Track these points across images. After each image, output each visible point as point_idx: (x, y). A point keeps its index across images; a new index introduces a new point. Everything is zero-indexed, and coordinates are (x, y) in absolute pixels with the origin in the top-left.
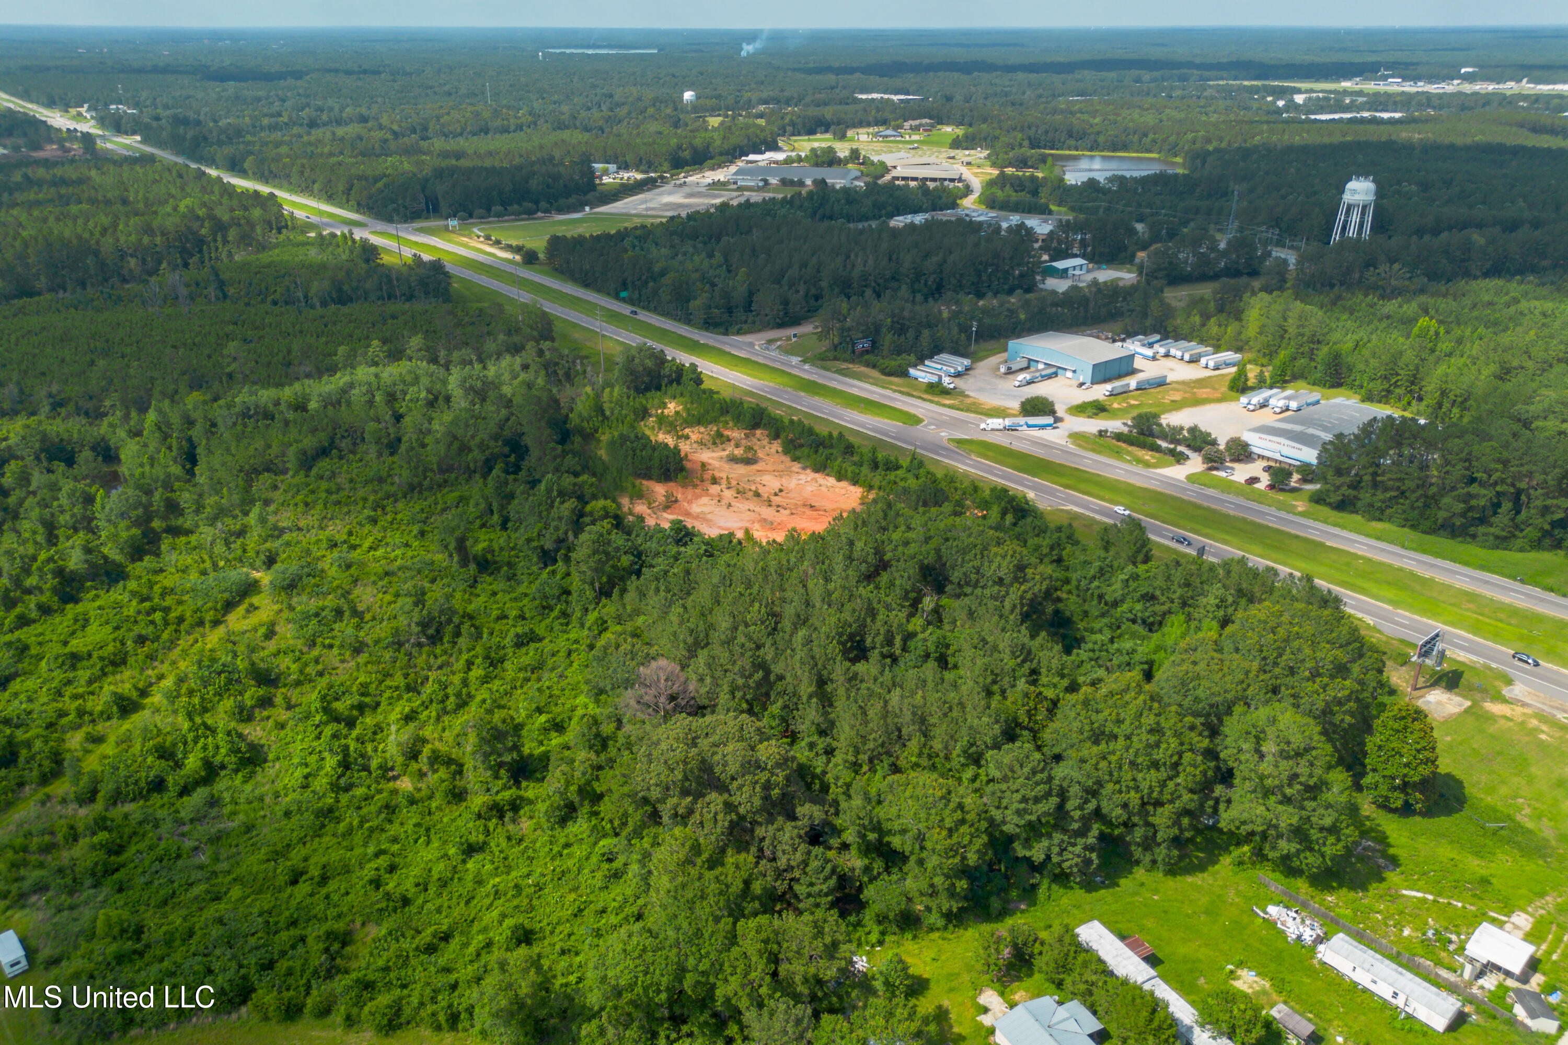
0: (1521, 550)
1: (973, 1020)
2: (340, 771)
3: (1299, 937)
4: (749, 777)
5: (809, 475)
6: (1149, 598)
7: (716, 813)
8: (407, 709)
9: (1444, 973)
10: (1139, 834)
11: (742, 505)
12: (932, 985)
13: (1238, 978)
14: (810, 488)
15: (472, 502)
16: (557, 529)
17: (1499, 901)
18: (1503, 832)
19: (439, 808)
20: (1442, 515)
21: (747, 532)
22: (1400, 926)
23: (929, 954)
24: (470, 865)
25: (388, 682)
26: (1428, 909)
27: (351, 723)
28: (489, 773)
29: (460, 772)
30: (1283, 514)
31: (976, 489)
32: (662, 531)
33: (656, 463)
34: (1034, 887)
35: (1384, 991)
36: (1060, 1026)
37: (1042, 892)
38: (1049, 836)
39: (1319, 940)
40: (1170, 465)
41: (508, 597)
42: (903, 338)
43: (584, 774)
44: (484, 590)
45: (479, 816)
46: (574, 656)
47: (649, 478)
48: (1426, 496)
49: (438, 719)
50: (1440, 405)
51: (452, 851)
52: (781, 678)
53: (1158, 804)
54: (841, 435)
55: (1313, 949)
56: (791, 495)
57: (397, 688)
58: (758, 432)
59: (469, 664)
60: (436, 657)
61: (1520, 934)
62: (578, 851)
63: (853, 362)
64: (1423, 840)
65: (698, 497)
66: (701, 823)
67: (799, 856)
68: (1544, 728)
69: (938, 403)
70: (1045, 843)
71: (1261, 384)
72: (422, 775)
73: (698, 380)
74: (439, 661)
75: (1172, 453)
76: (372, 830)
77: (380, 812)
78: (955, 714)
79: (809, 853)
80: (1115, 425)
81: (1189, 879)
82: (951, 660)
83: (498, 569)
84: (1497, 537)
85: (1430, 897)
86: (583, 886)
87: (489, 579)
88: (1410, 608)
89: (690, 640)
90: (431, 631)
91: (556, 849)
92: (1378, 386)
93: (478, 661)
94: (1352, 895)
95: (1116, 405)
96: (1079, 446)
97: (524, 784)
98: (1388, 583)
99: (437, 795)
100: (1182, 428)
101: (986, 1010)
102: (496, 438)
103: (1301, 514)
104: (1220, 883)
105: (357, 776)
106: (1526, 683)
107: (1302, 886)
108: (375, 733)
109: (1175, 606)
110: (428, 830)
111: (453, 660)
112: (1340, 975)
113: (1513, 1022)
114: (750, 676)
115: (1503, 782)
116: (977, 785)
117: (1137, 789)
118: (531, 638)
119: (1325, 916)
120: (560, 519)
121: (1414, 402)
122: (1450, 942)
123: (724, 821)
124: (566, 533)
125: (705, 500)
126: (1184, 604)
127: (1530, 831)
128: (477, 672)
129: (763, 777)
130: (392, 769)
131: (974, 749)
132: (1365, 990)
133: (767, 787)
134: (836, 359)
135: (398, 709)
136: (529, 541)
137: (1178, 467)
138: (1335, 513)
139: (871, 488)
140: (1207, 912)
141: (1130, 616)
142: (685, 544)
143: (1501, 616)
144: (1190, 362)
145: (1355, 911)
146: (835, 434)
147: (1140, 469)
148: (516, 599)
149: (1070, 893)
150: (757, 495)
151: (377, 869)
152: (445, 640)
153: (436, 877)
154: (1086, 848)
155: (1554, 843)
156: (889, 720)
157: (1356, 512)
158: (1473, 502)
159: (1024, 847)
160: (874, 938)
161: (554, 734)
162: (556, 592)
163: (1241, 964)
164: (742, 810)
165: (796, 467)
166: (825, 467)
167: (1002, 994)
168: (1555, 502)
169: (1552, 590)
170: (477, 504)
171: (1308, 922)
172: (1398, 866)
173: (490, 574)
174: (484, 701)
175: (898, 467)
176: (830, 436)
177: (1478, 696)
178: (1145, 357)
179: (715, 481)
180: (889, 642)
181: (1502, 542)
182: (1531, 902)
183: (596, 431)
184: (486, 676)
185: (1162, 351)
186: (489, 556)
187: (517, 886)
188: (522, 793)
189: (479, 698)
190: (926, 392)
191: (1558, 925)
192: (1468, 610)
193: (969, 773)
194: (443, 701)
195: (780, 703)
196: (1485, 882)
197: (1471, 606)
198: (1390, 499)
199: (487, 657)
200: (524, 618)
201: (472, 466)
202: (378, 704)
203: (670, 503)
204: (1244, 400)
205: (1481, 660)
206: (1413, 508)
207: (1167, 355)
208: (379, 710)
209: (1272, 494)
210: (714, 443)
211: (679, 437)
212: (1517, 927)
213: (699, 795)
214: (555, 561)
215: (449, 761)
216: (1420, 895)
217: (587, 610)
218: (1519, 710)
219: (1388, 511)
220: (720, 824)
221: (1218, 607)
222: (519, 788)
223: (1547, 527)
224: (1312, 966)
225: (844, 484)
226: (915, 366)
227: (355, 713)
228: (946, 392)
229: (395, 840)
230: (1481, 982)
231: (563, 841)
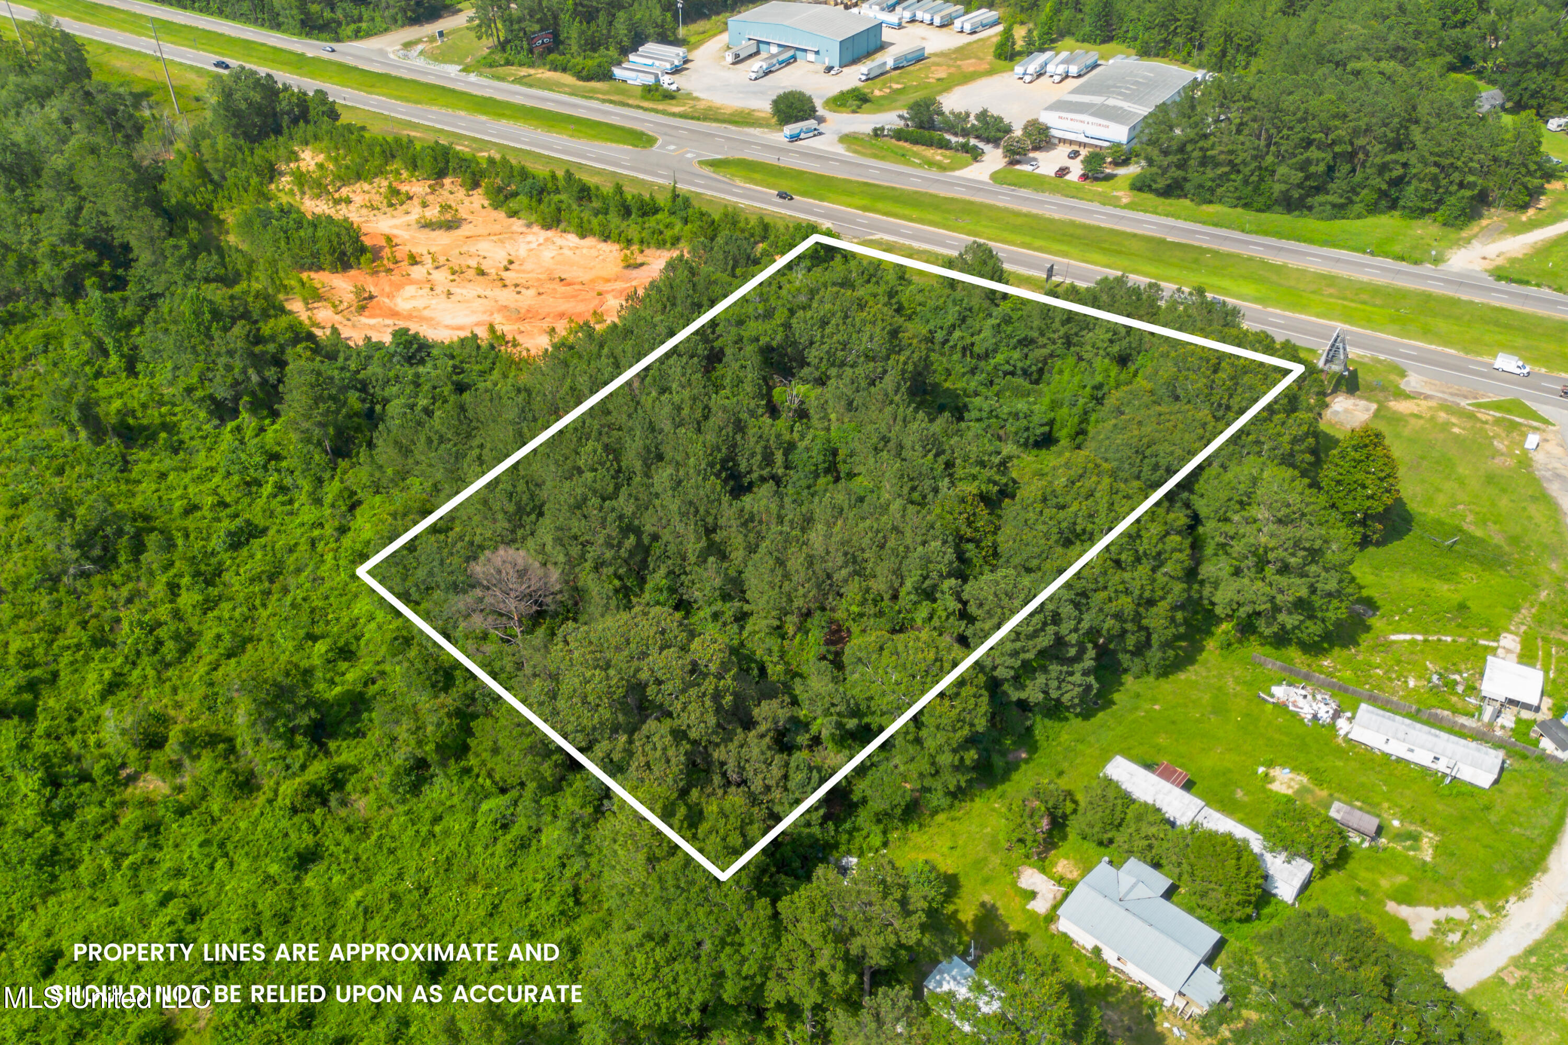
0: (1359, 217)
1: (1025, 911)
2: (47, 792)
3: (1315, 717)
4: (693, 692)
5: (538, 235)
6: (1026, 342)
7: (664, 749)
8: (107, 675)
9: (1462, 720)
10: (1131, 641)
11: (468, 291)
12: (963, 880)
13: (1273, 780)
14: (548, 254)
15: (67, 343)
16: (229, 368)
17: (1482, 626)
18: (1457, 547)
19: (225, 810)
20: (1278, 188)
21: (492, 329)
22: (1403, 677)
23: (943, 843)
24: (309, 881)
25: (61, 642)
26: (1422, 652)
27: (28, 714)
28: (279, 743)
29: (232, 750)
30: (1109, 210)
31: (766, 227)
32: (379, 346)
33: (323, 245)
34: (1029, 730)
35: (1423, 758)
36: (1132, 896)
37: (1038, 733)
38: (1045, 670)
39: (1337, 715)
40: (966, 165)
41: (187, 478)
42: (593, 26)
43: (439, 725)
44: (145, 473)
45: (294, 810)
46: (320, 547)
47: (320, 268)
48: (1260, 168)
49: (160, 680)
50: (1224, 53)
51: (274, 869)
52: (655, 537)
53: (1151, 603)
54: (569, 176)
55: (1332, 726)
56: (528, 266)
57: (79, 647)
58: (447, 181)
59: (173, 589)
60: (115, 586)
61: (1514, 657)
62: (457, 824)
63: (532, 65)
64: (1386, 573)
65: (399, 287)
66: (648, 765)
67: (776, 772)
68: (1454, 420)
69: (665, 113)
70: (1041, 679)
71: (1032, 48)
72: (176, 767)
73: (333, 114)
74: (125, 592)
75: (965, 148)
76: (135, 868)
77: (137, 838)
78: (891, 544)
79: (787, 765)
80: (891, 119)
81: (1182, 676)
82: (843, 469)
83: (153, 437)
84: (1334, 206)
85: (1419, 638)
86: (482, 871)
87: (144, 455)
88: (1277, 304)
89: (511, 508)
90: (97, 552)
91: (424, 830)
92: (1155, 36)
93: (185, 581)
94: (1345, 653)
95: (877, 93)
96: (855, 152)
97: (332, 745)
98: (1244, 278)
99: (215, 792)
100: (968, 115)
101: (1033, 895)
102: (71, 239)
103: (1126, 207)
104: (1214, 673)
105: (73, 791)
106: (1418, 371)
107: (1294, 654)
108: (70, 720)
109: (1059, 348)
110: (222, 845)
111: (143, 585)
112: (1369, 749)
113: (1543, 757)
114: (620, 545)
115: (1438, 490)
116: (936, 622)
117: (1127, 592)
118: (251, 532)
119: (1331, 686)
120: (231, 353)
121: (1195, 52)
122: (1456, 683)
123: (678, 756)
124: (244, 371)
125: (410, 290)
126: (1068, 343)
127: (1482, 541)
128: (188, 599)
129: (709, 685)
130: (123, 766)
131: (928, 583)
132: (1399, 760)
133: (717, 696)
134: (508, 63)
135: (92, 677)
136: (189, 390)
137: (976, 165)
138: (1161, 200)
139: (629, 242)
140: (1215, 712)
141: (1007, 368)
142: (422, 362)
143: (1364, 297)
144: (942, 26)
145: (1355, 671)
146: (560, 174)
147: (934, 174)
148: (199, 479)
149: (1067, 725)
150: (482, 273)
151: (171, 923)
152: (122, 559)
153: (268, 914)
154: (1085, 673)
155: (1507, 548)
156: (817, 567)
157: (1186, 196)
158: (1312, 169)
159: (1017, 689)
160: (876, 841)
161: (343, 666)
162: (258, 459)
163: (1270, 764)
164: (693, 734)
165: (517, 224)
166: (559, 222)
167: (1043, 870)
168: (1393, 157)
169: (1403, 259)
170: (77, 345)
171: (1319, 697)
172: (1377, 608)
173: (143, 447)
174: (219, 637)
175: (656, 210)
176: (554, 177)
177: (1381, 396)
178: (891, 26)
179: (414, 260)
180: (768, 459)
181: (1340, 210)
182: (1510, 619)
183: (210, 207)
184: (206, 600)
185: (907, 15)
186: (131, 421)
187: (393, 896)
188: (337, 760)
189: (209, 635)
190: (643, 98)
191: (1543, 639)
192: (1331, 296)
193: (923, 612)
194: (155, 651)
195: (663, 571)
196: (1462, 607)
197: (1331, 291)
198: (1220, 177)
199: (197, 574)
200: (226, 505)
201: (46, 286)
202: (55, 675)
203: (365, 302)
204: (1019, 70)
205: (1368, 353)
206: (1246, 182)
207: (913, 21)
208: (62, 683)
209: (1088, 185)
210: (391, 205)
211: (337, 202)
212: (1508, 651)
213: (632, 730)
214: (235, 413)
215: (213, 740)
216: (1408, 637)
217: (320, 481)
218: (1424, 404)
219: (1219, 191)
220: (674, 761)
221: (1111, 341)
222: (327, 753)
223: (1384, 187)
224: (1339, 745)
225: (590, 241)
226: (619, 64)
227: (27, 697)
228: (669, 96)
229: (178, 873)
230: (1500, 720)
231: (428, 815)
